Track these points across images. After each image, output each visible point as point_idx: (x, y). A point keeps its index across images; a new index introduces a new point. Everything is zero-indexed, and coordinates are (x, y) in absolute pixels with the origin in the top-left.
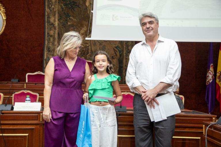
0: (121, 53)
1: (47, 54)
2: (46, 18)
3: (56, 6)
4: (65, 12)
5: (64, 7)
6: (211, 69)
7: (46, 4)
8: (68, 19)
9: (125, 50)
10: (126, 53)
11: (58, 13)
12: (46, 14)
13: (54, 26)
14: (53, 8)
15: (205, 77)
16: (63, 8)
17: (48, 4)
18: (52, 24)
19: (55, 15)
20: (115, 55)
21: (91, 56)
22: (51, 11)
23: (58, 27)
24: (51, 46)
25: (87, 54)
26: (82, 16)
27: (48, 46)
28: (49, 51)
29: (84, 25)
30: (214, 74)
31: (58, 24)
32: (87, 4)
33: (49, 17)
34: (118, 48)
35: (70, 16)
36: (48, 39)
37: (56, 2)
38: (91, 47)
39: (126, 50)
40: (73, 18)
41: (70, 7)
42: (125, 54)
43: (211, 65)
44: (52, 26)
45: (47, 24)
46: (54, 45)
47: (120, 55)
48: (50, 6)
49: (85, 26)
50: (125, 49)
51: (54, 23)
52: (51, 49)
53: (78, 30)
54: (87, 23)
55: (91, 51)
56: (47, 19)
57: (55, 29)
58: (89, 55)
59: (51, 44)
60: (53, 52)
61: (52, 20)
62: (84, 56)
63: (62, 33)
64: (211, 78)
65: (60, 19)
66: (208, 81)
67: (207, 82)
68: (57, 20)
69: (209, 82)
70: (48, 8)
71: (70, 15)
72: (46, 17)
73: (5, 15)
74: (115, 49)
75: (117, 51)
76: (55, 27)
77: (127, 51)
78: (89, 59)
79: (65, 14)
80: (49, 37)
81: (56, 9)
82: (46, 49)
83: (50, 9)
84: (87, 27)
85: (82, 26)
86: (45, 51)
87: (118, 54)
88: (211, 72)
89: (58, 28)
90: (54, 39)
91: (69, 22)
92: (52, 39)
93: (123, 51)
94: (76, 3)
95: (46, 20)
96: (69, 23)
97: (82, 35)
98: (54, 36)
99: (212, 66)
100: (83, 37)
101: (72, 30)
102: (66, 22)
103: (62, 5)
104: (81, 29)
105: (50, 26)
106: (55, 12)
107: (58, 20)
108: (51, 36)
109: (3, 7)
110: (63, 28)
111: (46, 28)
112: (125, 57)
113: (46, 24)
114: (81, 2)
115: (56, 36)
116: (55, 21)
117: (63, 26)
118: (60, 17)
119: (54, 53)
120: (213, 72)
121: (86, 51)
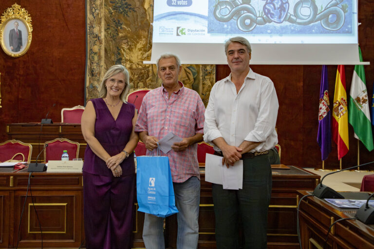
0: (196, 75)
1: (90, 79)
2: (88, 28)
3: (102, 10)
4: (114, 19)
5: (112, 11)
6: (325, 97)
7: (88, 7)
8: (119, 28)
9: (201, 72)
10: (202, 76)
11: (105, 20)
12: (88, 22)
13: (99, 39)
14: (98, 14)
15: (318, 110)
16: (112, 13)
17: (90, 7)
18: (97, 37)
19: (100, 23)
20: (187, 78)
21: (152, 81)
22: (94, 18)
23: (105, 40)
24: (95, 67)
25: (147, 78)
26: (140, 24)
27: (91, 68)
28: (92, 74)
29: (142, 37)
30: (329, 104)
31: (105, 36)
32: (146, 6)
33: (92, 27)
34: (191, 69)
35: (122, 25)
36: (91, 58)
37: (101, 4)
38: (152, 68)
39: (204, 71)
40: (126, 26)
41: (122, 10)
42: (201, 78)
43: (325, 92)
44: (96, 39)
45: (90, 37)
46: (99, 66)
47: (195, 79)
48: (94, 10)
49: (144, 37)
50: (202, 70)
51: (99, 35)
52: (96, 72)
53: (133, 44)
54: (147, 33)
55: (153, 73)
56: (90, 30)
57: (101, 43)
58: (150, 80)
59: (96, 64)
60: (98, 76)
61: (96, 30)
62: (142, 82)
63: (110, 48)
64: (326, 111)
65: (108, 29)
66: (322, 115)
67: (320, 116)
68: (103, 30)
69: (323, 117)
70: (90, 14)
71: (121, 22)
72: (88, 26)
73: (31, 25)
74: (188, 70)
75: (189, 73)
76: (101, 40)
77: (204, 73)
78: (150, 85)
79: (114, 21)
80: (93, 55)
81: (102, 15)
82: (89, 72)
83: (93, 15)
84: (147, 39)
85: (139, 37)
86: (87, 75)
87: (191, 77)
88: (325, 102)
89: (105, 42)
90: (100, 58)
91: (121, 33)
92: (96, 58)
93: (198, 73)
94: (130, 5)
95: (88, 31)
96: (120, 35)
97: (140, 51)
98: (100, 53)
99: (326, 94)
100: (141, 53)
101: (125, 43)
102: (116, 32)
103: (110, 8)
104: (138, 42)
105: (93, 39)
106: (101, 19)
107: (105, 30)
108: (96, 53)
109: (29, 14)
110: (112, 41)
111: (89, 42)
112: (201, 81)
113: (88, 36)
114: (138, 4)
115: (103, 53)
116: (100, 31)
117: (111, 39)
118: (108, 25)
119: (99, 78)
120: (328, 101)
121: (145, 74)
